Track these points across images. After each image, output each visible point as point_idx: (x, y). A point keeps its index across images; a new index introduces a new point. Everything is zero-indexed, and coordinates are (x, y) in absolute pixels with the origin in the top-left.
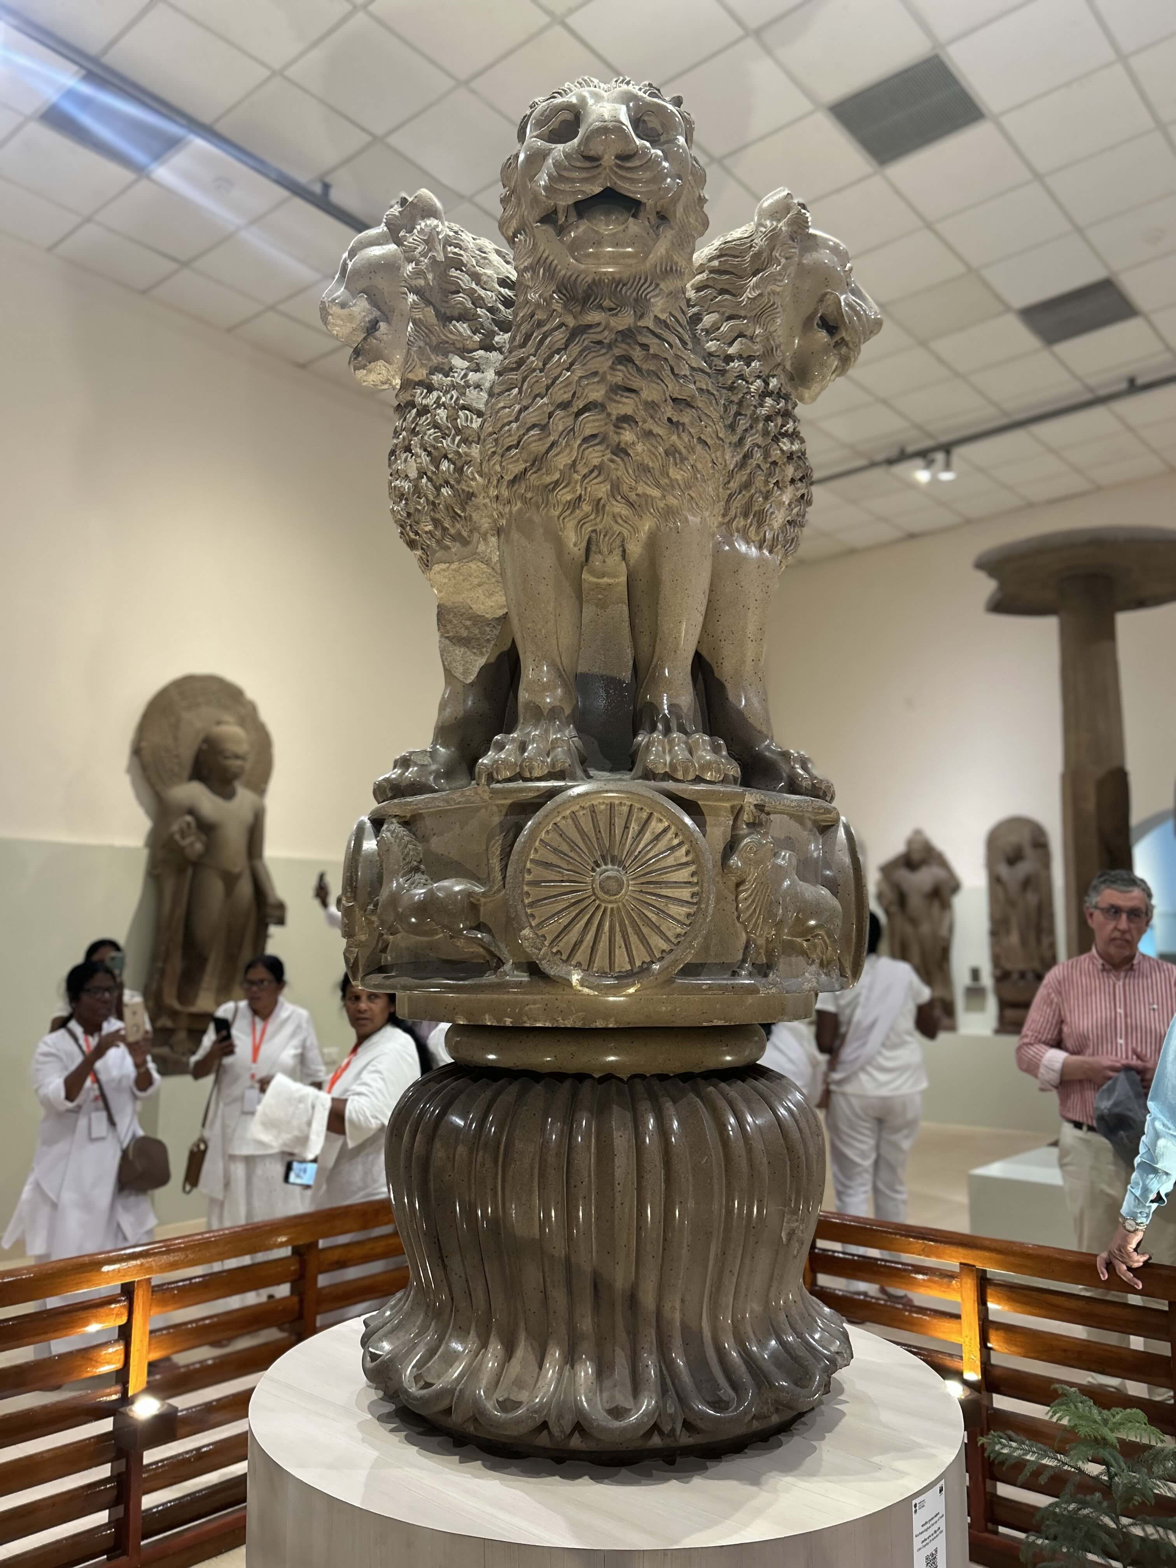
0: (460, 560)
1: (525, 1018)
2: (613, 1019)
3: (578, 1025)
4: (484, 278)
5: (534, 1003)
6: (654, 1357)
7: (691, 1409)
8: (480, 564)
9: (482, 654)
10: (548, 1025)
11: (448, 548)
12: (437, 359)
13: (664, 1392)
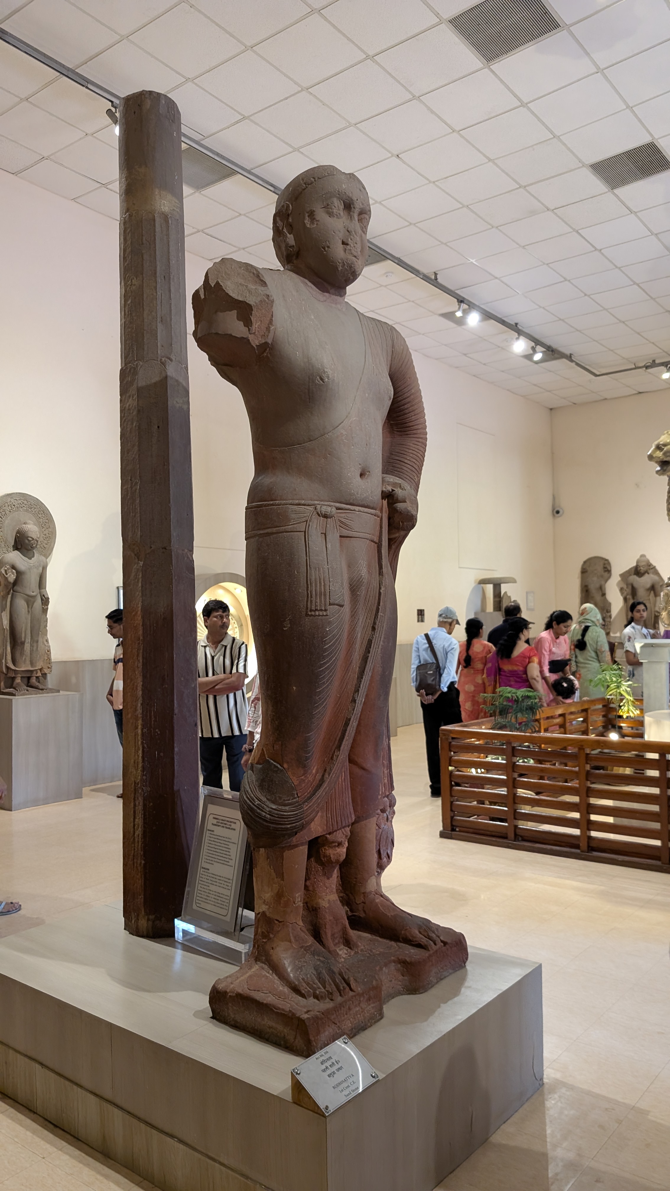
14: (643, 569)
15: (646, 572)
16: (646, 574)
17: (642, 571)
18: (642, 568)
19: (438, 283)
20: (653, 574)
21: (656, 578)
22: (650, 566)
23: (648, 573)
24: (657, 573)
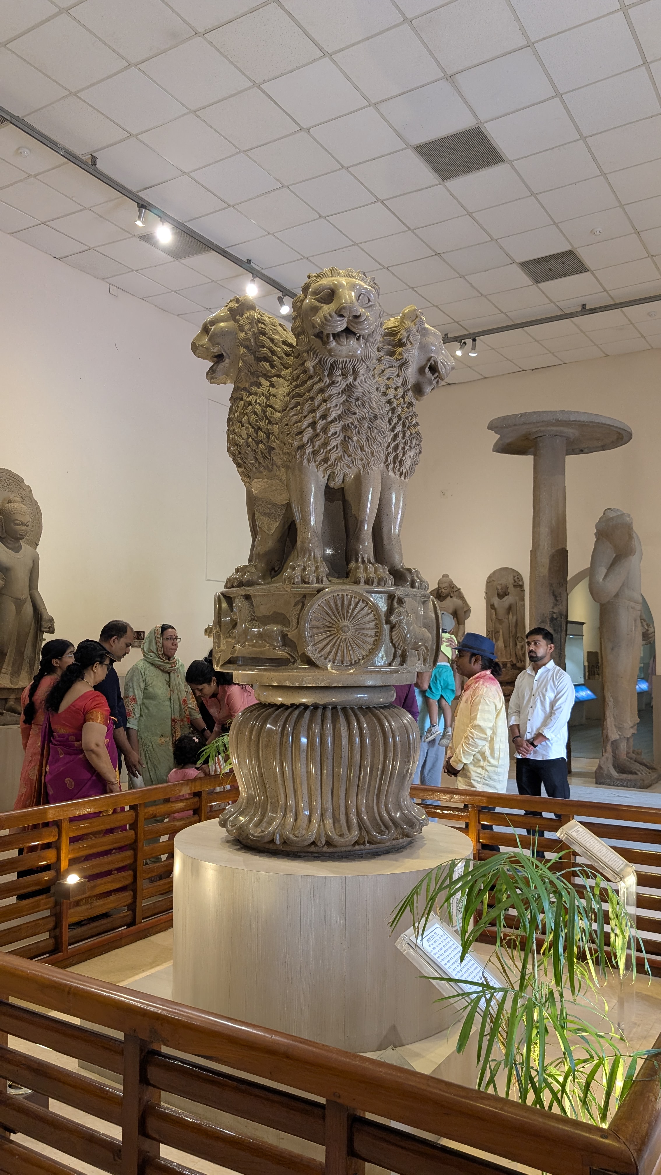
0: (268, 479)
1: (304, 683)
2: (341, 683)
3: (327, 685)
4: (276, 341)
5: (309, 676)
6: (356, 816)
7: (371, 834)
8: (277, 481)
9: (276, 521)
10: (314, 685)
11: (261, 472)
12: (253, 379)
13: (360, 829)
14: (444, 592)
15: (449, 595)
16: (449, 598)
17: (444, 594)
18: (443, 590)
19: (96, 170)
20: (457, 598)
21: (459, 602)
22: (453, 588)
23: (451, 597)
24: (461, 597)
